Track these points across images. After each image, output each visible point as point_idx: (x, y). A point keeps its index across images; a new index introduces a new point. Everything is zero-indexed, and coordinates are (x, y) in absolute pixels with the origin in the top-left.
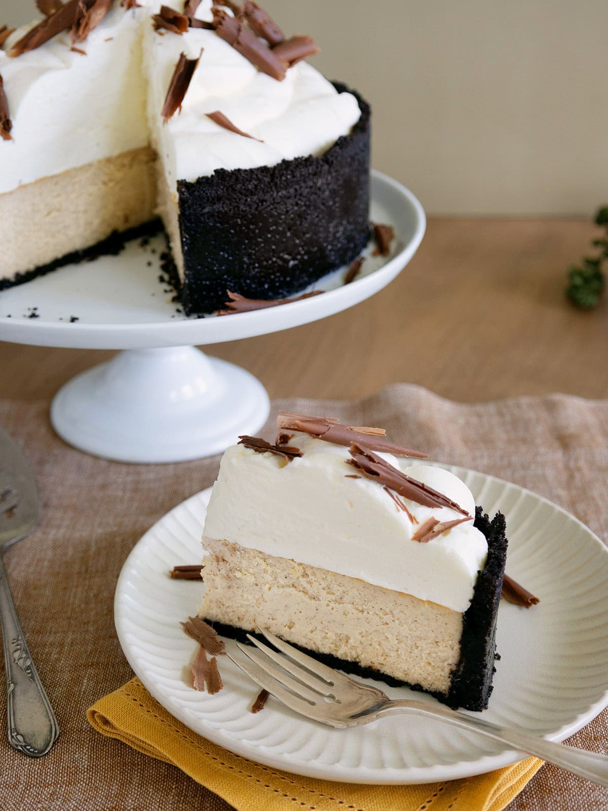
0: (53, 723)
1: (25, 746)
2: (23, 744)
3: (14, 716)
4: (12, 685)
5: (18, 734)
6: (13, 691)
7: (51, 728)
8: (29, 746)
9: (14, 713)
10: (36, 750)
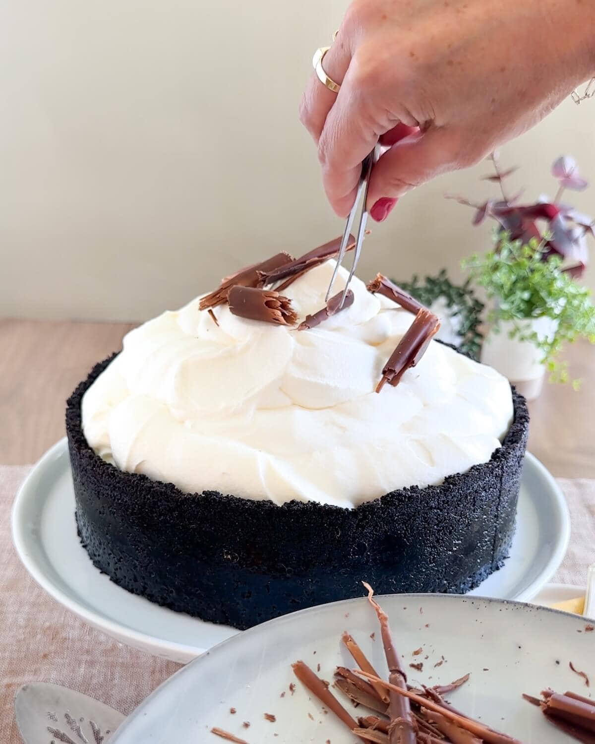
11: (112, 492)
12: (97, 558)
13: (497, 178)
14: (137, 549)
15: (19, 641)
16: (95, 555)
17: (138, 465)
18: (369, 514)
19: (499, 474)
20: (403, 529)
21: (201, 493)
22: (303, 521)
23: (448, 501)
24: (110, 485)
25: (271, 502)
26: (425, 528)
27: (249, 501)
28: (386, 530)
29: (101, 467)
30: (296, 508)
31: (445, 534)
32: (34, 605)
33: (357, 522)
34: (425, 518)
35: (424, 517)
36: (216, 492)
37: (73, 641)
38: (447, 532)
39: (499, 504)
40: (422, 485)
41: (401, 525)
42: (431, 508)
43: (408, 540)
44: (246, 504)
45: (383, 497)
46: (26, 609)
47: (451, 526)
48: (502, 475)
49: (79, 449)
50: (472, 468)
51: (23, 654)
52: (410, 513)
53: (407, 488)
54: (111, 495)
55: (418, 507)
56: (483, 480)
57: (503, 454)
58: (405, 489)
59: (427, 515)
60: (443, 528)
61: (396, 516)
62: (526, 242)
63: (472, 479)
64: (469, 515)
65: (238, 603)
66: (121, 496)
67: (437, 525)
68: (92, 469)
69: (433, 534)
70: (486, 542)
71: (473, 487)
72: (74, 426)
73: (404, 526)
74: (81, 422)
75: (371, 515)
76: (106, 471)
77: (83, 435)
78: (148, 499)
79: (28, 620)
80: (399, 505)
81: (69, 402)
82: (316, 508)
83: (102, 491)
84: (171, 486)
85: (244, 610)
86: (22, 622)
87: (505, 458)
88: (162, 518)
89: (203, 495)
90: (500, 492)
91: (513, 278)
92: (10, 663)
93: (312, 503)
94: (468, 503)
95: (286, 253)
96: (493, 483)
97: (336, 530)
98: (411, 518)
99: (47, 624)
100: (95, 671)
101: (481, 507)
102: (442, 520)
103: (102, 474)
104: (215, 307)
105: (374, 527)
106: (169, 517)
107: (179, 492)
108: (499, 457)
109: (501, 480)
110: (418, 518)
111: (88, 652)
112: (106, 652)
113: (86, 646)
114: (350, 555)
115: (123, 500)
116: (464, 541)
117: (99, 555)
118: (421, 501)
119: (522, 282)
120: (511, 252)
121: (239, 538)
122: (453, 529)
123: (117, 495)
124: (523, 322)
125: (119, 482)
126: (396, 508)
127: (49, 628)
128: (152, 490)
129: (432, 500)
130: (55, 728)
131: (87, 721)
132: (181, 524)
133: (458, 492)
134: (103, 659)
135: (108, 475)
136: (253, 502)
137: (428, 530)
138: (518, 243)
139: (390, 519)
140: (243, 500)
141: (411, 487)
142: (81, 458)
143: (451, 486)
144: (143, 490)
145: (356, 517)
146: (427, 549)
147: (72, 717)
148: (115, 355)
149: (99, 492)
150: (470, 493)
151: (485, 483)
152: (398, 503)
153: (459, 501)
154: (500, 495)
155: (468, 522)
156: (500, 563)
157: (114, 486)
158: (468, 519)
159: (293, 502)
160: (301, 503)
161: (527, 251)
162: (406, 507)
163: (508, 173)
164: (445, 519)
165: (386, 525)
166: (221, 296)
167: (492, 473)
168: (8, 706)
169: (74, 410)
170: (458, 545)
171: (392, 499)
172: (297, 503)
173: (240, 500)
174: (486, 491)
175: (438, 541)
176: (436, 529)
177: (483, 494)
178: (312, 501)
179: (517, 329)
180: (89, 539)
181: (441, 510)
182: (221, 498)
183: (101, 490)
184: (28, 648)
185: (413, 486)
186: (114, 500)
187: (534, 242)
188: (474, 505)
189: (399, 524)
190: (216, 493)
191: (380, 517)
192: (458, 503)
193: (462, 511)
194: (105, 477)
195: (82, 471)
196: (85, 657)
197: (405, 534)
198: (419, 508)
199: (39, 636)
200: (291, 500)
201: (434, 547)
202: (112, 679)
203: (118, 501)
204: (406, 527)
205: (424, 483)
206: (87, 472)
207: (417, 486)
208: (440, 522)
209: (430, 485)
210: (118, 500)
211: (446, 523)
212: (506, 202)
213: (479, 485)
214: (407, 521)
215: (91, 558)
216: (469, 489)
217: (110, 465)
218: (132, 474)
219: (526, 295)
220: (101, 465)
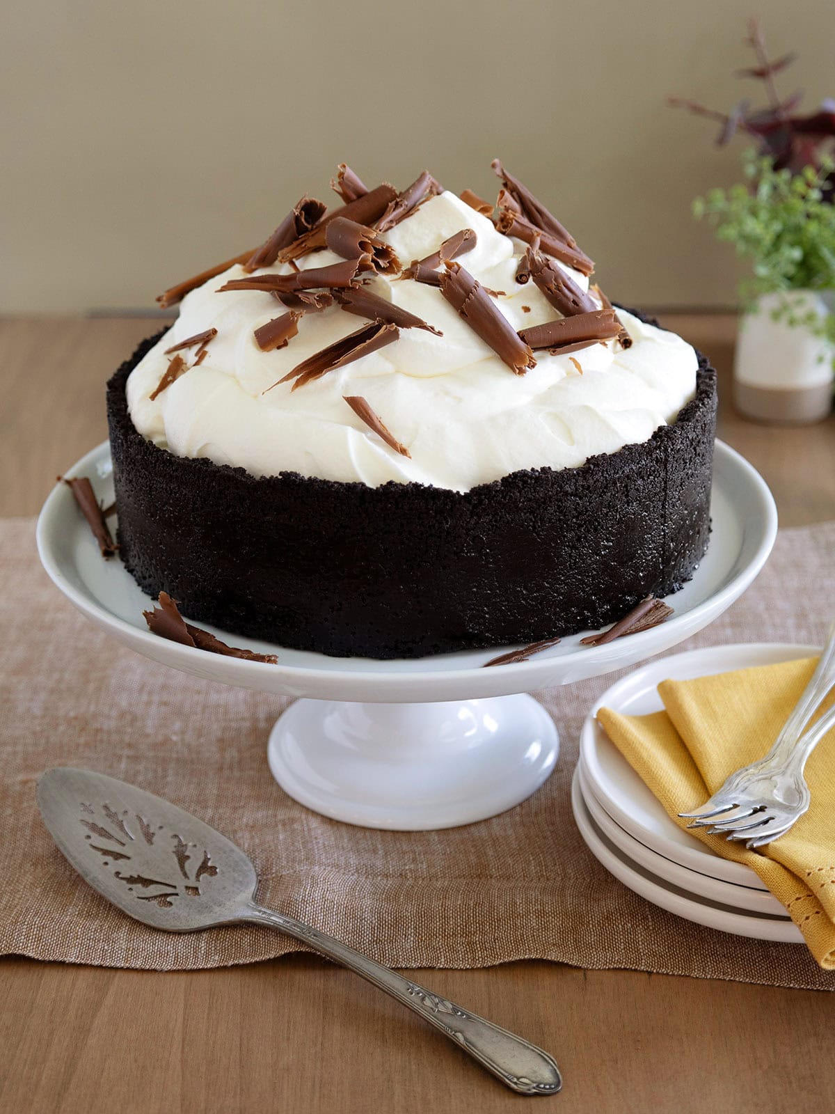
0: (540, 1053)
1: (538, 1086)
2: (535, 1085)
3: (493, 1062)
4: (459, 1034)
5: (518, 1079)
6: (466, 1039)
7: (542, 1056)
8: (541, 1084)
9: (491, 1060)
10: (552, 1084)
11: (167, 485)
12: (147, 582)
13: (761, 74)
14: (199, 557)
15: (34, 733)
16: (144, 578)
17: (201, 449)
18: (485, 498)
19: (662, 459)
20: (531, 519)
21: (278, 475)
22: (403, 506)
23: (589, 487)
24: (165, 475)
25: (363, 485)
26: (560, 520)
27: (336, 483)
28: (508, 521)
29: (155, 453)
30: (393, 489)
31: (589, 531)
32: (52, 691)
33: (471, 508)
34: (559, 507)
35: (557, 505)
36: (296, 473)
37: (109, 733)
38: (591, 528)
39: (665, 499)
40: (557, 467)
41: (528, 514)
42: (566, 493)
43: (538, 535)
44: (332, 486)
45: (503, 478)
46: (43, 696)
47: (596, 520)
48: (666, 460)
49: (125, 435)
50: (623, 448)
51: (41, 749)
52: (539, 499)
53: (536, 469)
54: (166, 489)
55: (549, 491)
56: (638, 464)
57: (666, 433)
58: (533, 469)
59: (562, 503)
60: (585, 522)
61: (520, 502)
62: (797, 172)
63: (621, 460)
64: (621, 508)
65: (326, 620)
66: (179, 488)
67: (577, 517)
68: (143, 458)
69: (572, 530)
70: (650, 549)
71: (623, 472)
72: (119, 410)
73: (531, 517)
74: (126, 407)
75: (488, 499)
76: (160, 458)
77: (130, 420)
78: (213, 487)
79: (46, 709)
80: (524, 488)
81: (111, 384)
82: (418, 490)
83: (155, 486)
84: (241, 471)
85: (334, 629)
86: (37, 711)
87: (669, 438)
88: (230, 511)
89: (281, 477)
90: (665, 483)
91: (777, 227)
92: (25, 760)
93: (413, 484)
94: (618, 492)
95: (390, 185)
96: (653, 468)
97: (445, 519)
98: (540, 506)
99: (72, 714)
100: (141, 767)
101: (638, 500)
102: (582, 511)
103: (155, 463)
104: (299, 258)
105: (493, 516)
106: (239, 509)
107: (250, 477)
108: (660, 437)
109: (666, 468)
110: (549, 506)
111: (130, 745)
112: (155, 746)
113: (127, 739)
114: (463, 552)
115: (181, 494)
116: (617, 543)
117: (150, 577)
118: (553, 484)
119: (792, 233)
120: (775, 188)
121: (325, 531)
122: (599, 525)
123: (174, 488)
124: (791, 296)
125: (176, 470)
126: (520, 492)
127: (76, 718)
128: (218, 474)
129: (567, 484)
130: (91, 821)
131: (132, 814)
132: (254, 516)
133: (602, 475)
134: (151, 754)
135: (164, 462)
136: (341, 484)
137: (564, 523)
138: (785, 175)
139: (512, 505)
140: (329, 482)
141: (541, 469)
142: (128, 447)
143: (592, 467)
144: (206, 477)
145: (469, 502)
146: (565, 549)
147: (113, 809)
148: (167, 329)
149: (151, 488)
150: (619, 478)
151: (640, 467)
152: (523, 485)
153: (605, 488)
154: (665, 487)
155: (621, 518)
156: (676, 585)
157: (171, 476)
158: (620, 514)
159: (390, 483)
160: (401, 484)
161: (799, 186)
162: (533, 491)
163: (780, 65)
164: (587, 511)
165: (509, 514)
166: (308, 245)
167: (651, 456)
168: (25, 804)
169: (118, 393)
170: (608, 547)
171: (517, 481)
172: (396, 485)
173: (325, 482)
174: (644, 479)
175: (579, 540)
176: (575, 523)
177: (639, 482)
178: (414, 482)
179: (785, 307)
180: (137, 558)
181: (581, 499)
182: (302, 479)
183: (153, 484)
184: (47, 742)
185: (544, 468)
186: (171, 494)
187: (810, 173)
188: (627, 496)
189: (525, 514)
190: (296, 475)
191: (499, 503)
192: (603, 491)
193: (610, 501)
194: (159, 467)
195: (129, 464)
196: (126, 752)
197: (534, 527)
198: (550, 493)
199: (61, 728)
200: (389, 480)
201: (574, 547)
202: (165, 777)
203: (175, 495)
204: (535, 517)
205: (560, 465)
206: (135, 465)
207: (549, 468)
208: (580, 514)
209: (567, 468)
210: (176, 493)
211: (588, 516)
212: (774, 111)
213: (632, 469)
214: (536, 510)
215: (139, 585)
216: (617, 473)
217: (165, 451)
218: (193, 459)
219: (797, 254)
220: (154, 451)
